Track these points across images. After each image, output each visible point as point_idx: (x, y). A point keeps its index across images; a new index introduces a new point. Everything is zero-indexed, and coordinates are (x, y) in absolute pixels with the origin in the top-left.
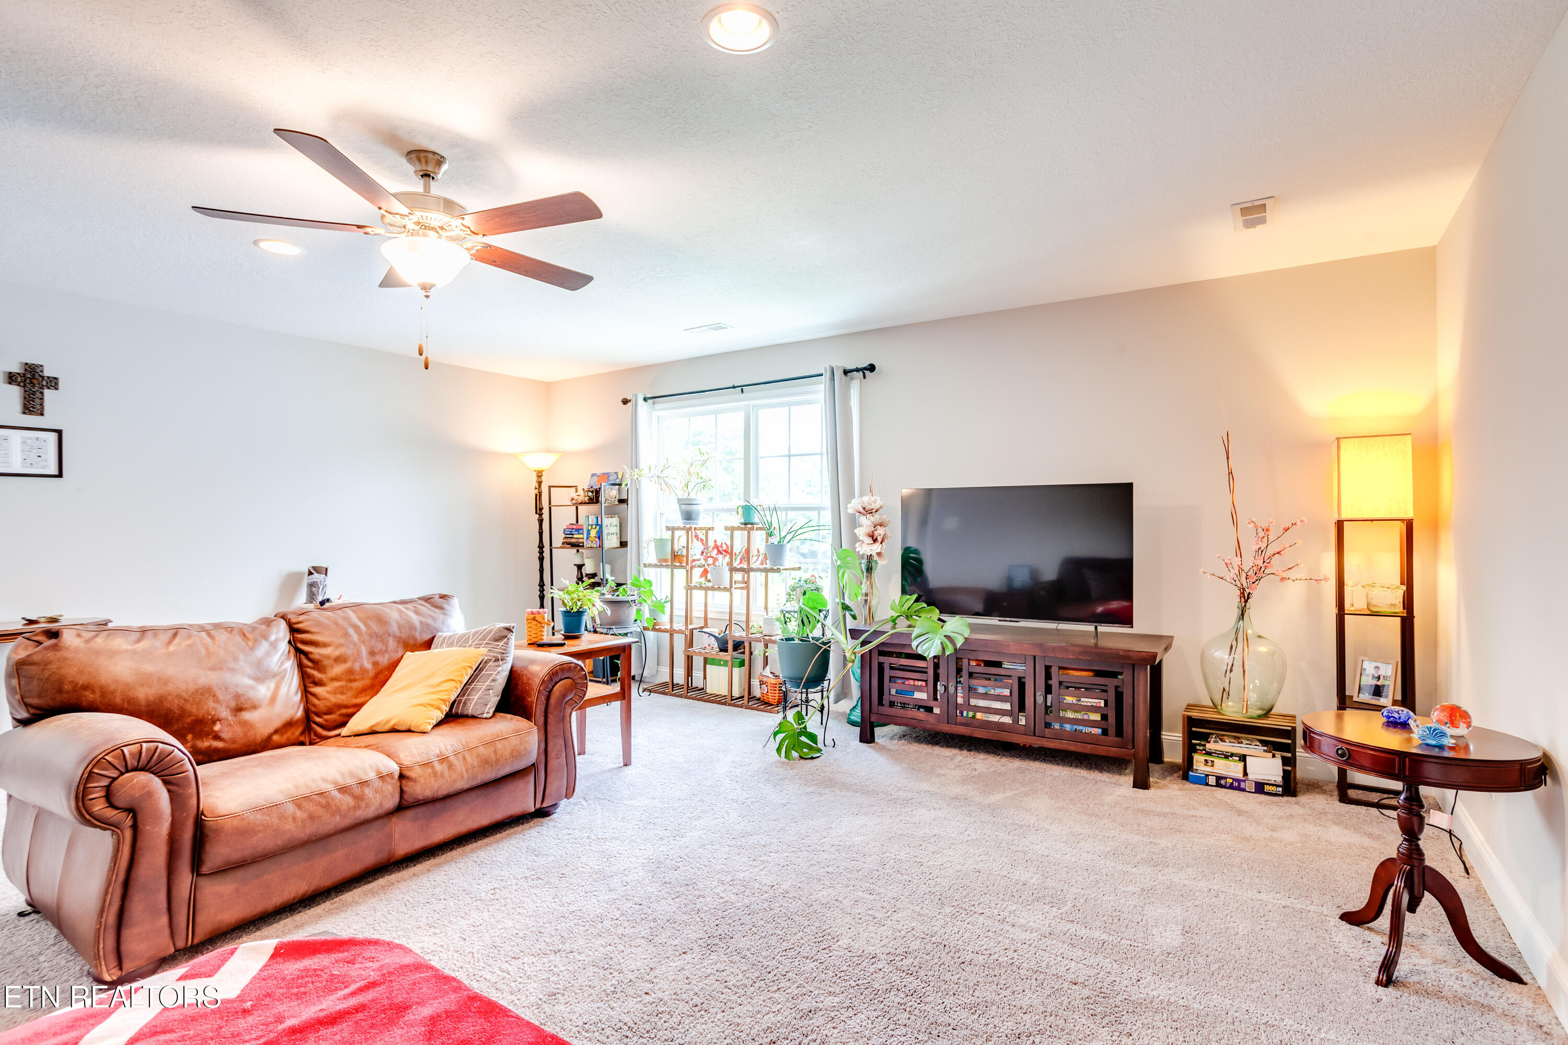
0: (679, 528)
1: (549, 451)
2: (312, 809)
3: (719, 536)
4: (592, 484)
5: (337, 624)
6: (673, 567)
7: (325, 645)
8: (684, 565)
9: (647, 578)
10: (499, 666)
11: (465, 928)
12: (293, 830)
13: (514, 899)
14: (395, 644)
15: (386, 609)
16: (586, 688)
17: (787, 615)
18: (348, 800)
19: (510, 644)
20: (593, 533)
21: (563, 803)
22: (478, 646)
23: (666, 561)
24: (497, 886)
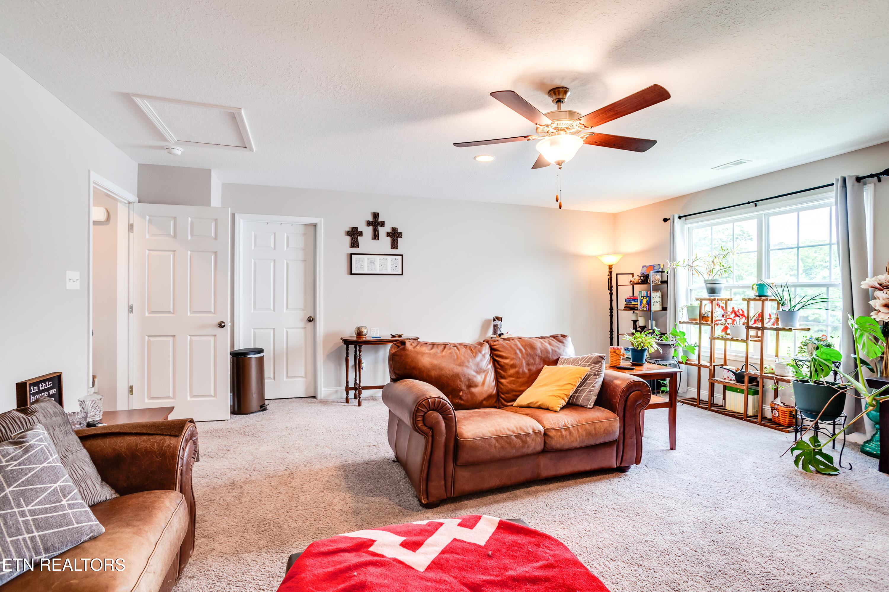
0: (706, 299)
1: (615, 253)
2: (503, 443)
3: (738, 304)
4: (643, 271)
5: (511, 347)
6: (701, 324)
7: (506, 358)
8: (709, 323)
9: (682, 330)
10: (596, 378)
11: (580, 530)
12: (494, 452)
13: (608, 520)
14: (539, 360)
15: (535, 341)
16: (650, 398)
17: (799, 363)
18: (519, 442)
19: (603, 366)
20: (644, 302)
21: (633, 466)
22: (584, 366)
23: (695, 320)
24: (596, 509)
